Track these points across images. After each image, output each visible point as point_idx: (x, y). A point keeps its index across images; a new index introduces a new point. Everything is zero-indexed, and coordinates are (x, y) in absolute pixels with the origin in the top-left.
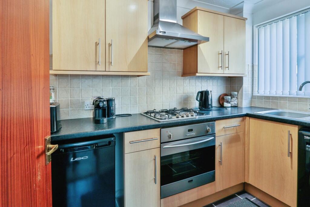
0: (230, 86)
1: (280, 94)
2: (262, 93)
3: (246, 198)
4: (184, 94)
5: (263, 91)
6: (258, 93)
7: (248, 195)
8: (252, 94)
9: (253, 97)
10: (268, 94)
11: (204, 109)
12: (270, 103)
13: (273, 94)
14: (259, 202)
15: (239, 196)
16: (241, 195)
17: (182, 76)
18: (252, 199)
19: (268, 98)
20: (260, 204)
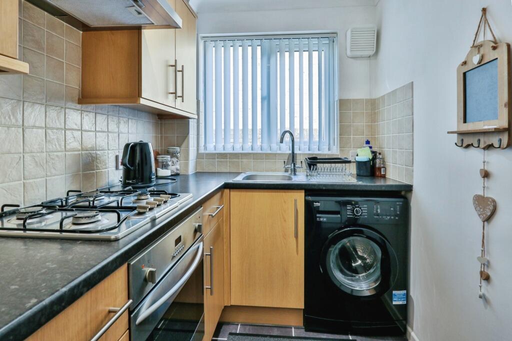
0: (161, 137)
1: (238, 150)
2: (211, 149)
3: (231, 334)
4: (83, 152)
5: (213, 146)
6: (205, 148)
7: (228, 326)
8: (198, 150)
9: (199, 156)
10: (220, 150)
11: (140, 185)
12: (227, 164)
13: (229, 150)
14: (248, 328)
15: (219, 339)
16: (221, 334)
17: (80, 102)
18: (237, 330)
19: (223, 156)
20: (251, 330)
